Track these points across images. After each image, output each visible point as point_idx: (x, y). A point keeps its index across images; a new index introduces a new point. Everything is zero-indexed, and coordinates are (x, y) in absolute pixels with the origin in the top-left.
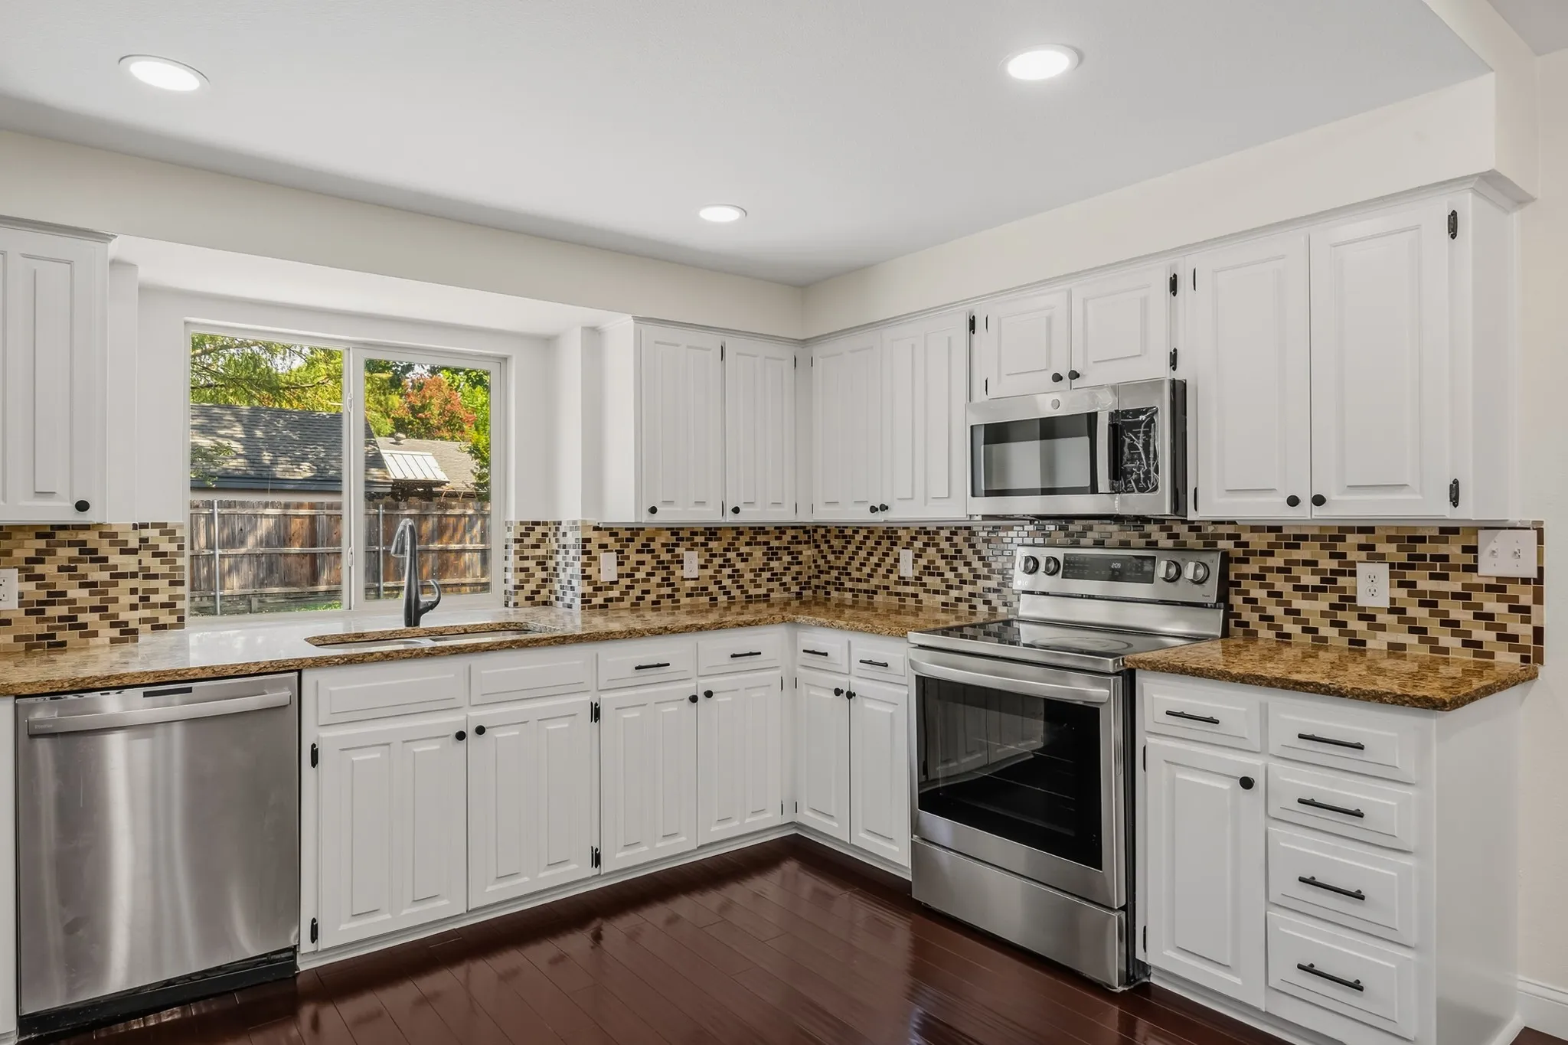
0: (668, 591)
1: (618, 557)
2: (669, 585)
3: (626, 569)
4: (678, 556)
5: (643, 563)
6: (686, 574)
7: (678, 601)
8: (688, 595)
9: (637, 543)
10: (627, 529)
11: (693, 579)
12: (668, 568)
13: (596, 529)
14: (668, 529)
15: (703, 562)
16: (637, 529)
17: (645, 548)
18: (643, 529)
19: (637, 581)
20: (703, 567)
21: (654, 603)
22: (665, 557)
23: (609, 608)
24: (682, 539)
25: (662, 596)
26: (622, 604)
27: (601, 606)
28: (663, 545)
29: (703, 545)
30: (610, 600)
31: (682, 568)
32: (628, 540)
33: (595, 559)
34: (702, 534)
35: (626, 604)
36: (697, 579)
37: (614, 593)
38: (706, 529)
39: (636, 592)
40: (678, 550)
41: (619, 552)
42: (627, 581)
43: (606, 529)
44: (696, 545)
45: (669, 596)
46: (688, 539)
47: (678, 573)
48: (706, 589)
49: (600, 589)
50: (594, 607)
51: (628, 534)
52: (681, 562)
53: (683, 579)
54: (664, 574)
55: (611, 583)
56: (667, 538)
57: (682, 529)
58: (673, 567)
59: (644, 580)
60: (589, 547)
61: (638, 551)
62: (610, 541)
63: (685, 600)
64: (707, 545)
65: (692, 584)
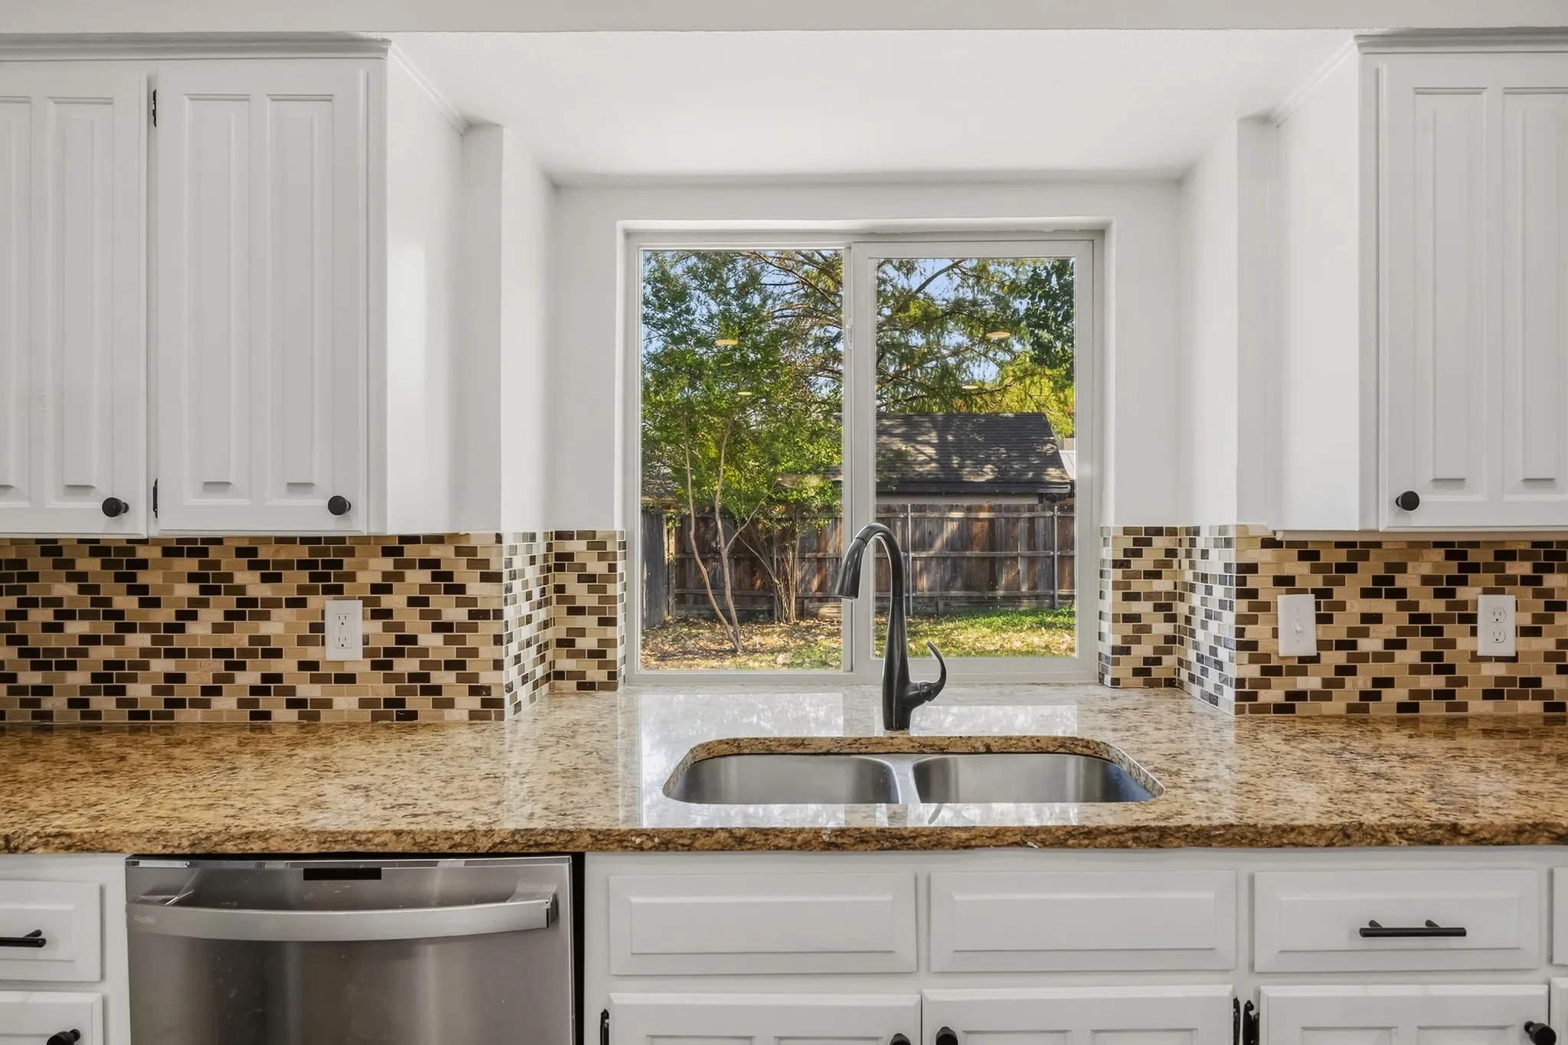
0: (1438, 682)
1: (1318, 606)
2: (1439, 670)
3: (1338, 630)
4: (1464, 604)
5: (1376, 618)
6: (1483, 645)
7: (1464, 707)
8: (1488, 695)
9: (1364, 575)
10: (1339, 545)
11: (1499, 659)
12: (1439, 631)
13: (1269, 543)
14: (1437, 545)
15: (1527, 620)
16: (1364, 544)
17: (1383, 586)
18: (1378, 545)
19: (1364, 657)
20: (1525, 632)
21: (1402, 707)
22: (1431, 606)
23: (1298, 712)
24: (1475, 568)
25: (1424, 694)
26: (1327, 707)
27: (1279, 709)
28: (1426, 580)
29: (1526, 580)
30: (1301, 696)
31: (1474, 632)
32: (1342, 568)
33: (1266, 607)
34: (1525, 556)
35: (1337, 705)
36: (1513, 659)
37: (1310, 682)
38: (1535, 544)
39: (1362, 681)
40: (1463, 593)
41: (1319, 593)
42: (1340, 657)
43: (1291, 544)
44: (1511, 580)
45: (1440, 695)
46: (1488, 568)
47: (1464, 643)
48: (1537, 682)
49: (1277, 671)
50: (1263, 708)
51: (1342, 556)
52: (1471, 619)
53: (1475, 658)
54: (1428, 644)
55: (1302, 660)
56: (1436, 565)
57: (1476, 545)
58: (1450, 630)
59: (1378, 657)
60: (1252, 581)
61: (1366, 593)
62: (1300, 570)
63: (1478, 707)
64: (1539, 581)
65: (1501, 670)
